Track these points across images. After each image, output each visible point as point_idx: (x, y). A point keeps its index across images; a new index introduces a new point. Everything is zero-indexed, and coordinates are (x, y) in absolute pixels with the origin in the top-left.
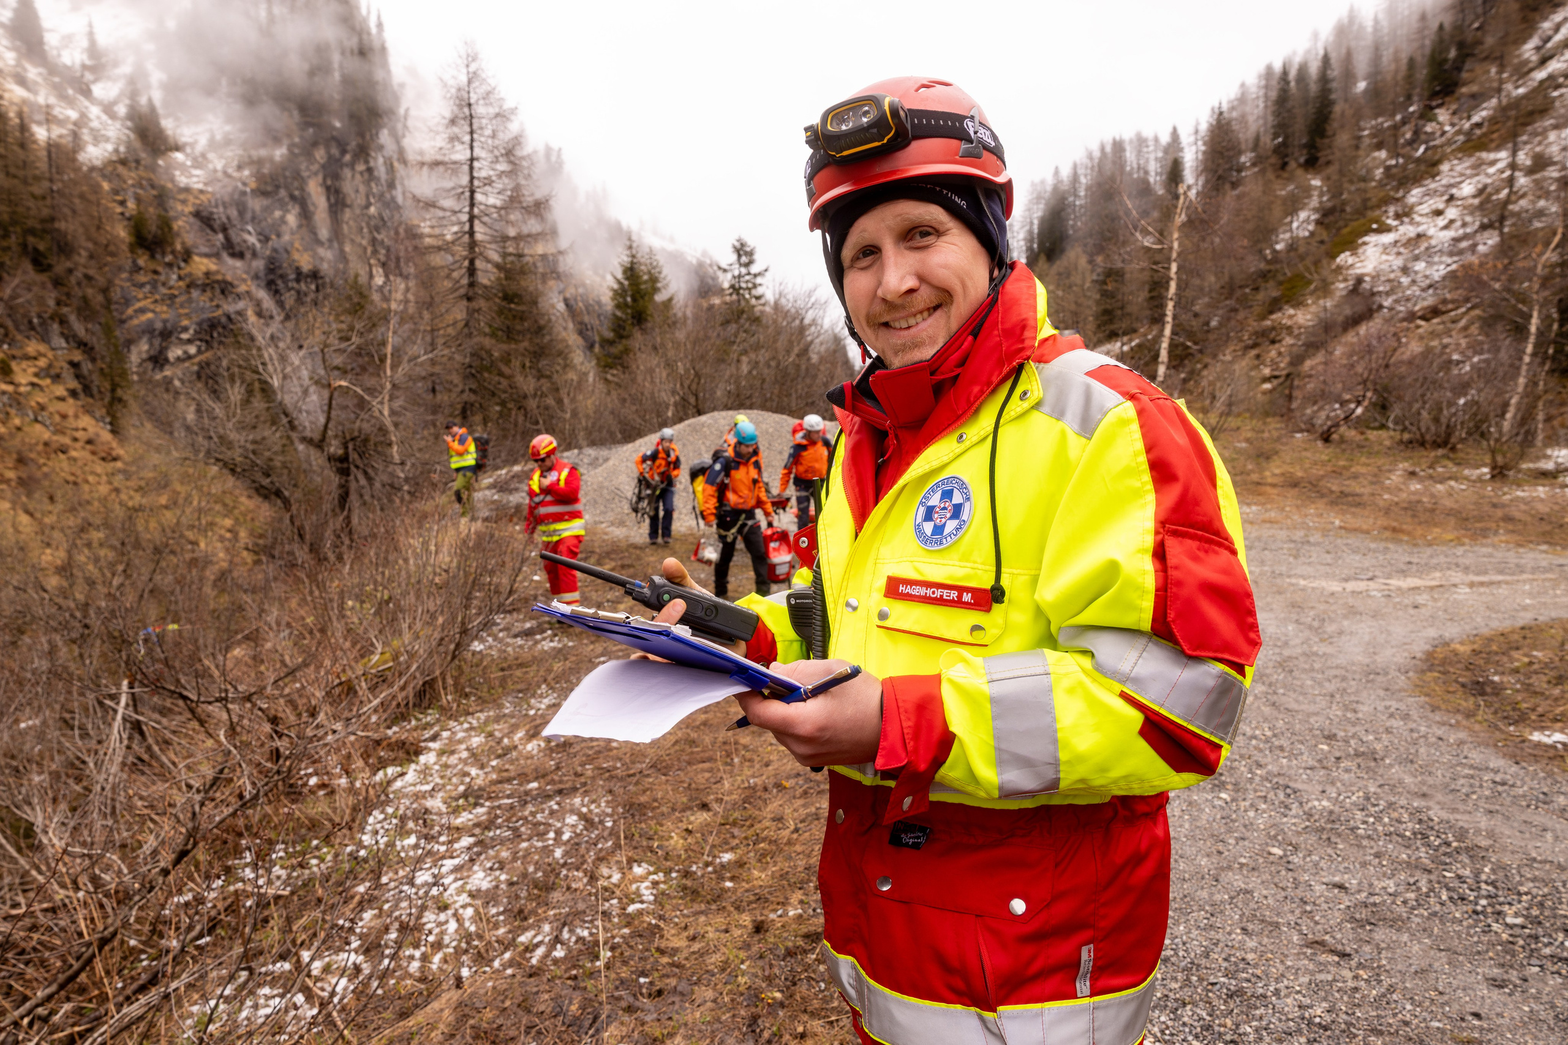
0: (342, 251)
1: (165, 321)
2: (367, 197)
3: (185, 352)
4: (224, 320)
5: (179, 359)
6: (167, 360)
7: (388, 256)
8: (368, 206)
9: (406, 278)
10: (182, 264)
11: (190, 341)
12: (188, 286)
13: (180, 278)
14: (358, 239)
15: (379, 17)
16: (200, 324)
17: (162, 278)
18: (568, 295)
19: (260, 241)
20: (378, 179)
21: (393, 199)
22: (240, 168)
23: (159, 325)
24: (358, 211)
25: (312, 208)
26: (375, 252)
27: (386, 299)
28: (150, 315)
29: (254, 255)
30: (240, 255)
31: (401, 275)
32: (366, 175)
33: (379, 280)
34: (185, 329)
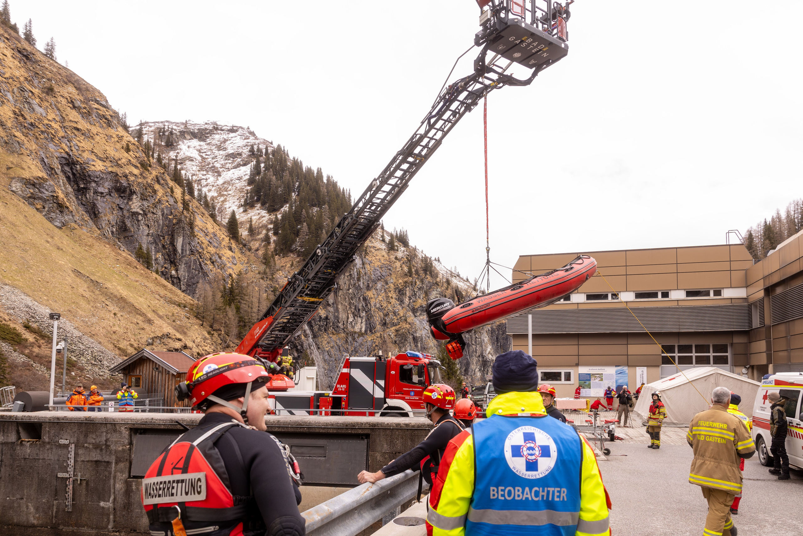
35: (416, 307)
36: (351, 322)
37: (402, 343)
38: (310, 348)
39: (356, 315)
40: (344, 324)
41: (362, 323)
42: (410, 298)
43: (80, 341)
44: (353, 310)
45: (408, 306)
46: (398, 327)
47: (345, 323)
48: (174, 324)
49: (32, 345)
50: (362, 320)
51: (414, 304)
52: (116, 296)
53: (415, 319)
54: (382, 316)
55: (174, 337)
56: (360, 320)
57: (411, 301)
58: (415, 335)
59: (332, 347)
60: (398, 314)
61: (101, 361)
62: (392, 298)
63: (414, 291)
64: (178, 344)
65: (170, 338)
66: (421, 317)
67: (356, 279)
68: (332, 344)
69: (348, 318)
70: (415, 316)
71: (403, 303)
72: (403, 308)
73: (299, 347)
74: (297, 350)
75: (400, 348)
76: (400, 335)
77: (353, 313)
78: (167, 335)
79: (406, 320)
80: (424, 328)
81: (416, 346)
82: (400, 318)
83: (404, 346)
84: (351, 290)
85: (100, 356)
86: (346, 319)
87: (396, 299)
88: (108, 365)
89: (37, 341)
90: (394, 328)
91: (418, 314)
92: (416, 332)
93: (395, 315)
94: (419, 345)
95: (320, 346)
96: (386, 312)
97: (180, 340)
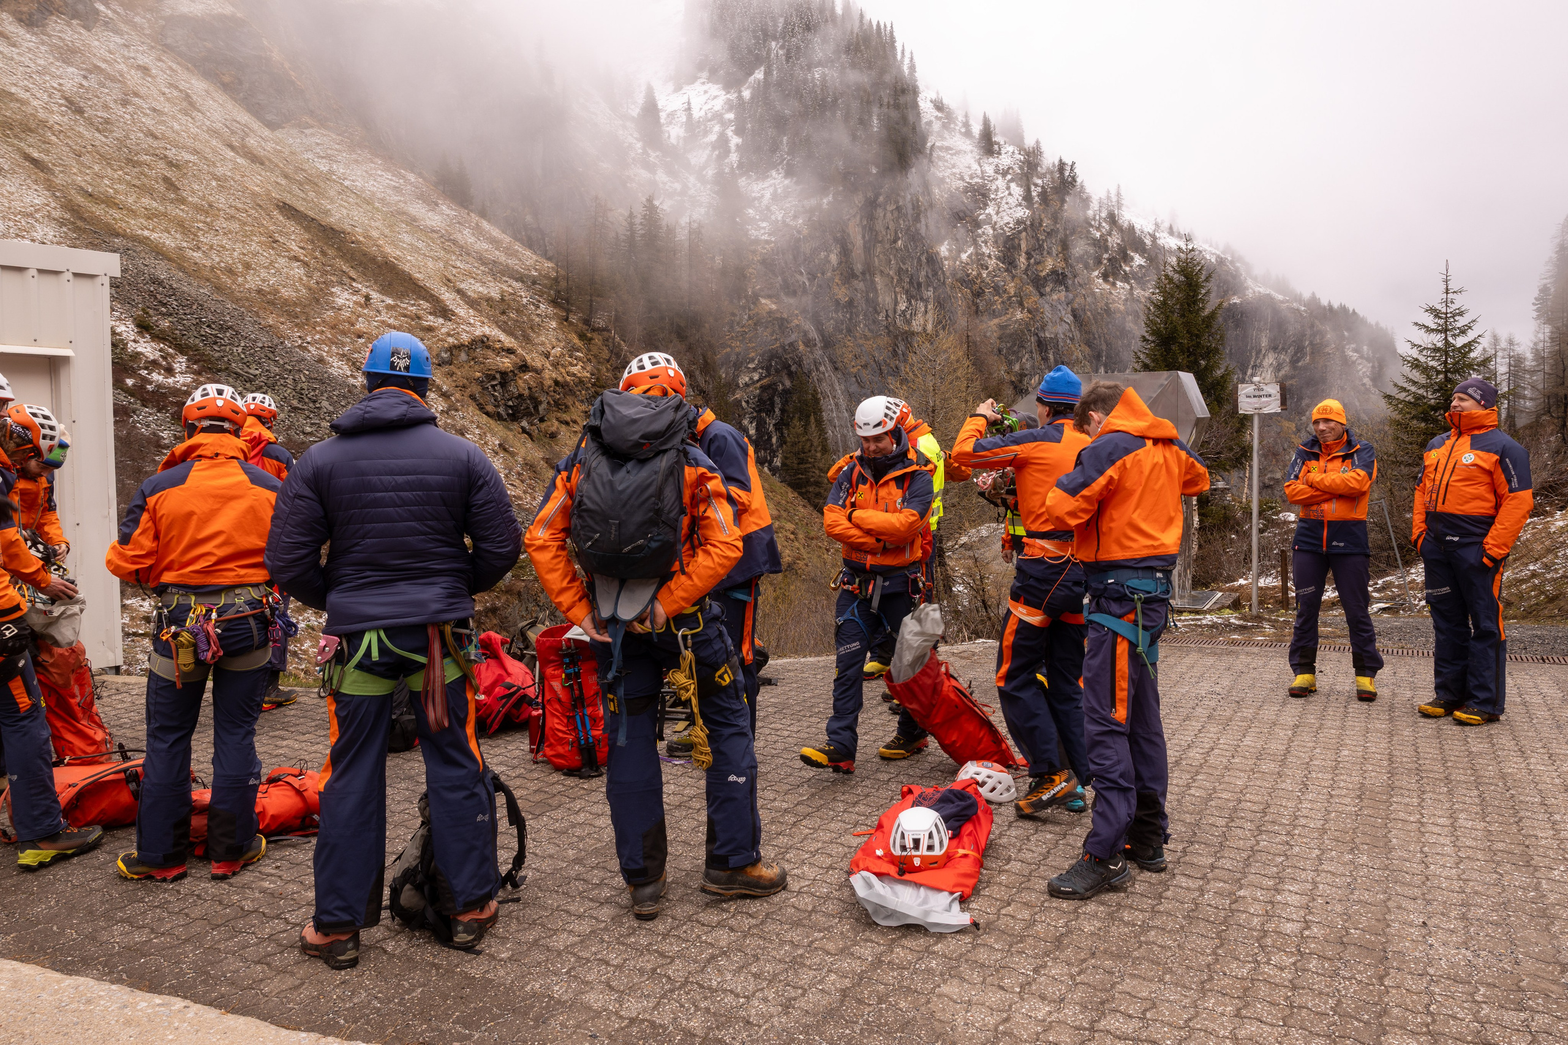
0: (873, 282)
1: (738, 354)
2: (896, 233)
3: (751, 379)
4: (780, 351)
5: (747, 385)
6: (738, 386)
7: (911, 283)
8: (895, 241)
9: (926, 301)
10: (752, 306)
11: (755, 369)
12: (755, 324)
13: (750, 318)
14: (887, 270)
15: (912, 59)
16: (762, 355)
17: (737, 319)
18: (1076, 306)
19: (809, 279)
20: (906, 215)
21: (917, 232)
22: (795, 217)
23: (733, 358)
24: (887, 246)
25: (850, 246)
26: (900, 280)
27: (908, 322)
28: (728, 349)
29: (805, 291)
30: (794, 293)
31: (922, 299)
32: (896, 214)
33: (902, 306)
34: (752, 360)
35: (1043, 274)
36: (904, 312)
37: (1014, 353)
38: (818, 370)
39: (912, 297)
40: (887, 316)
41: (926, 312)
42: (1029, 256)
43: (271, 355)
44: (906, 286)
45: (1026, 271)
46: (1004, 318)
47: (890, 313)
48: (504, 318)
49: (153, 364)
50: (926, 307)
51: (1040, 268)
52: (373, 259)
53: (1041, 301)
54: (970, 296)
55: (498, 345)
56: (921, 306)
57: (1032, 261)
58: (1042, 335)
59: (865, 366)
60: (1005, 291)
61: (314, 402)
62: (989, 256)
63: (1038, 240)
64: (506, 360)
65: (488, 347)
66: (1055, 297)
67: (909, 217)
68: (864, 359)
69: (896, 303)
70: (1042, 295)
71: (1015, 267)
72: (1013, 277)
73: (793, 368)
74: (791, 374)
75: (1010, 363)
76: (1011, 336)
77: (907, 292)
78: (483, 342)
79: (1021, 304)
80: (1061, 319)
81: (1045, 359)
82: (1010, 298)
83: (1019, 359)
84: (900, 242)
85: (314, 390)
86: (891, 306)
87: (998, 258)
88: (331, 409)
89: (164, 358)
90: (996, 321)
91: (1048, 289)
92: (1043, 328)
93: (998, 294)
94: (1051, 356)
95: (839, 365)
96: (976, 287)
97: (510, 351)
